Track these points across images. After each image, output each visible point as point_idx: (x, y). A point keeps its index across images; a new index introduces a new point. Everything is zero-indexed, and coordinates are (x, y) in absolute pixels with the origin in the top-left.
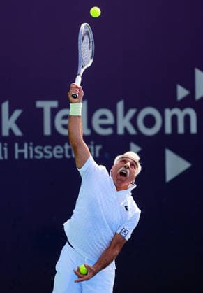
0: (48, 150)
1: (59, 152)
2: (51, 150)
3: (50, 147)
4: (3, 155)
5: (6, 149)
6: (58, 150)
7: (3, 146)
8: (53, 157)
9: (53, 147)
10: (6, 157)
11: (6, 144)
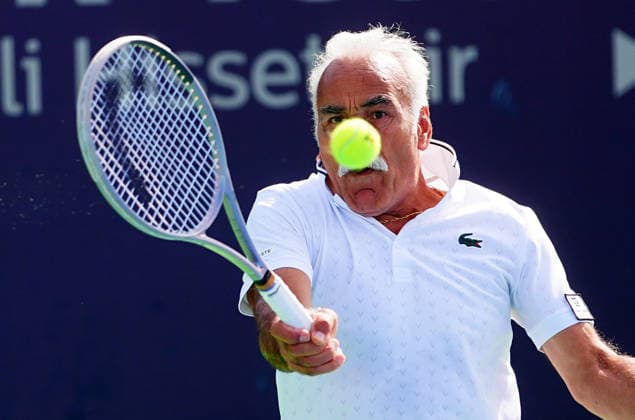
0: (229, 68)
1: (277, 79)
2: (244, 71)
3: (236, 58)
4: (21, 95)
5: (32, 67)
6: (276, 68)
7: (20, 54)
8: (252, 101)
9: (252, 56)
10: (35, 104)
11: (33, 46)
